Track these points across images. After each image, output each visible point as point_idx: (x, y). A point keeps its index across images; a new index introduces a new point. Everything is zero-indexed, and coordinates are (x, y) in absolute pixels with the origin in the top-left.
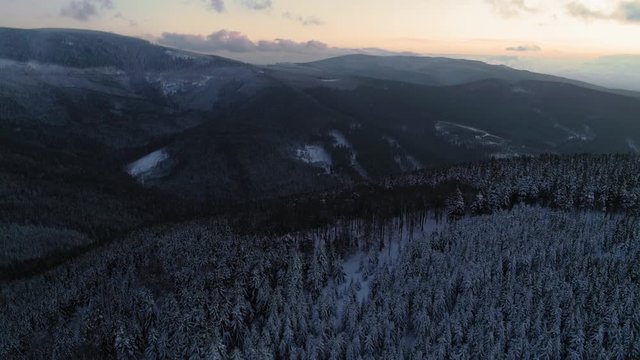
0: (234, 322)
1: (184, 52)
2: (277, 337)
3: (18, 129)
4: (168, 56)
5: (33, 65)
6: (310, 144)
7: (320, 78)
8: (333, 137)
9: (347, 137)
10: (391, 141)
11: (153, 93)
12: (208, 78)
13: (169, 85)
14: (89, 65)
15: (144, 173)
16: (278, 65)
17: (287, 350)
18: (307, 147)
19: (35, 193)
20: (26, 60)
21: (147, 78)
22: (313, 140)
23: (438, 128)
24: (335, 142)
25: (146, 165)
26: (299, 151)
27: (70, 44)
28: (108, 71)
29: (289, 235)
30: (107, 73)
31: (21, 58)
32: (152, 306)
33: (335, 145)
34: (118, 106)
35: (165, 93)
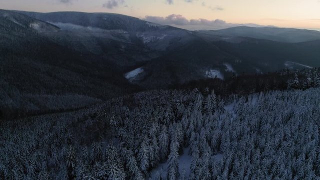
0: (165, 120)
1: (155, 24)
2: (186, 128)
3: (82, 55)
4: (147, 25)
5: (89, 28)
6: (212, 69)
7: (221, 37)
8: (225, 66)
9: (233, 67)
10: (258, 70)
11: (139, 42)
12: (165, 35)
13: (147, 38)
14: (113, 29)
15: (132, 78)
16: (200, 31)
17: (190, 134)
18: (211, 71)
19: (85, 82)
20: (87, 26)
21: (137, 35)
22: (214, 67)
23: (286, 65)
24: (227, 69)
25: (133, 74)
26: (207, 72)
27: (105, 19)
28: (120, 31)
29: (196, 89)
30: (120, 32)
31: (85, 25)
32: (128, 112)
33: (226, 70)
34: (123, 47)
35: (144, 42)
